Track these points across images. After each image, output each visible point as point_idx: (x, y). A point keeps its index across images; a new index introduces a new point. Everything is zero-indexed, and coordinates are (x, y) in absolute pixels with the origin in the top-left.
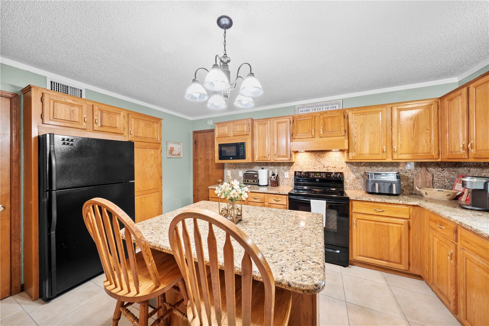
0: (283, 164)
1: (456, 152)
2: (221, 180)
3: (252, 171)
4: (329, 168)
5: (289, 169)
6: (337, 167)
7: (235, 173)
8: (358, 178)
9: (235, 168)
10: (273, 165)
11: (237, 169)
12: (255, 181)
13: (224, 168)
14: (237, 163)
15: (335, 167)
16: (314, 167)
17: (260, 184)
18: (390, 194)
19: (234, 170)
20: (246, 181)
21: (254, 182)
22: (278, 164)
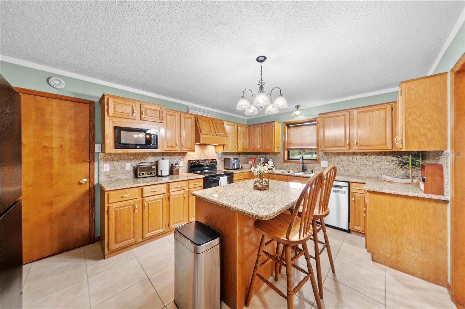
1: (256, 148)
2: (85, 180)
3: (144, 162)
4: (208, 157)
5: (183, 158)
6: (212, 155)
7: (118, 167)
8: (221, 162)
9: (117, 161)
10: (169, 155)
11: (121, 161)
12: (153, 173)
13: (94, 161)
14: (122, 153)
15: (211, 156)
16: (200, 156)
17: (163, 175)
18: (234, 169)
19: (115, 163)
20: (141, 174)
21: (151, 174)
22: (175, 154)
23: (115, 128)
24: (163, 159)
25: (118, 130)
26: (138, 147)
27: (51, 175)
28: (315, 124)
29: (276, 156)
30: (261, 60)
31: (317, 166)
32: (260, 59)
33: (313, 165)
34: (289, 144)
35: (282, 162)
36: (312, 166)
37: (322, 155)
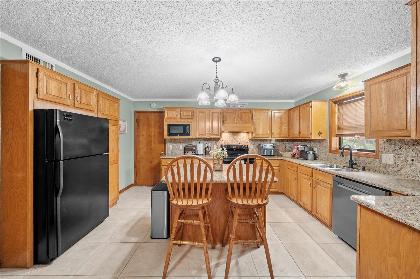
0: (213, 140)
2: (163, 153)
3: (190, 145)
4: (240, 143)
5: (217, 143)
6: (245, 142)
7: (176, 147)
8: (255, 148)
9: (176, 143)
10: (206, 141)
11: (178, 143)
12: (194, 152)
13: (166, 143)
14: (178, 139)
15: (243, 142)
16: (232, 142)
17: (198, 154)
18: (271, 156)
19: (175, 145)
20: (187, 152)
21: (192, 152)
22: (210, 140)
23: (168, 125)
24: (200, 143)
25: (169, 126)
26: (179, 135)
27: (151, 149)
28: (363, 98)
29: (321, 143)
30: (217, 60)
31: (376, 161)
32: (215, 59)
33: (369, 159)
34: (339, 128)
35: (328, 151)
36: (367, 161)
37: (383, 144)
